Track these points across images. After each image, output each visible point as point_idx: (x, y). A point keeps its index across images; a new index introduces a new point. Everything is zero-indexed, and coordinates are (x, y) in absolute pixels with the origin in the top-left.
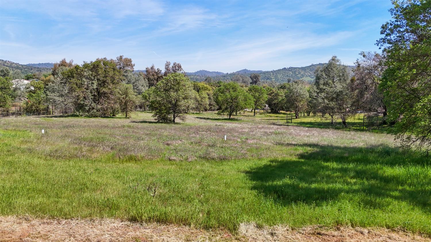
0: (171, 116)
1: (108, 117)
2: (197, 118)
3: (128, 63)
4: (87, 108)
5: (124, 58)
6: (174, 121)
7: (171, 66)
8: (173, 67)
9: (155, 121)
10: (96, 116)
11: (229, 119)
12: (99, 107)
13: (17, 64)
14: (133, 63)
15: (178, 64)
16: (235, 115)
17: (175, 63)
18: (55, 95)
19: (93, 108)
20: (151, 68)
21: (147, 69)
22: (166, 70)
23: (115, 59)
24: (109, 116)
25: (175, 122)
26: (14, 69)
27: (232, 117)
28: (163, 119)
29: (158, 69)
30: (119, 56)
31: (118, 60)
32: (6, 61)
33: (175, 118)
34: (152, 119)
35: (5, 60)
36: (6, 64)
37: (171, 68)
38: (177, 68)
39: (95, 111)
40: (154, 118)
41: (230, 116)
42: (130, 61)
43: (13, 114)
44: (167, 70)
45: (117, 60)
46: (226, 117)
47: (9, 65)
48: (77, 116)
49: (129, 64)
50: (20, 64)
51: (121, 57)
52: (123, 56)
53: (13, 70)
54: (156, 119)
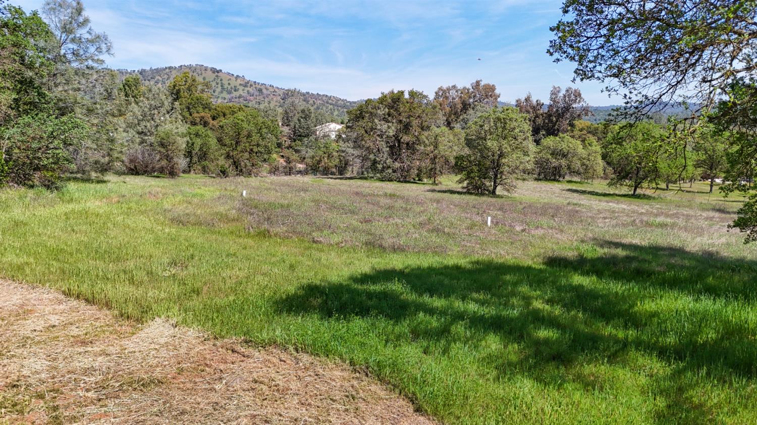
0: (489, 184)
1: (409, 182)
2: (569, 190)
3: (488, 92)
4: (380, 167)
5: (482, 83)
6: (494, 192)
7: (561, 95)
8: (565, 96)
9: (461, 190)
10: (390, 180)
11: (634, 196)
12: (397, 165)
13: (343, 101)
14: (497, 92)
15: (575, 91)
16: (664, 190)
17: (571, 88)
18: (349, 145)
19: (389, 167)
20: (526, 99)
21: (517, 101)
22: (552, 103)
23: (469, 86)
24: (412, 180)
25: (497, 193)
26: (340, 108)
27: (639, 191)
28: (476, 189)
29: (537, 101)
30: (475, 81)
31: (473, 88)
32: (331, 97)
33: (496, 186)
34: (458, 187)
35: (329, 95)
36: (330, 101)
37: (561, 98)
38: (573, 97)
39: (390, 171)
40: (461, 185)
41: (635, 190)
42: (492, 88)
43: (300, 172)
44: (554, 101)
45: (471, 88)
46: (625, 190)
47: (334, 103)
48: (366, 178)
49: (490, 94)
50: (348, 100)
51: (478, 83)
52: (481, 80)
53: (338, 110)
54: (463, 188)
